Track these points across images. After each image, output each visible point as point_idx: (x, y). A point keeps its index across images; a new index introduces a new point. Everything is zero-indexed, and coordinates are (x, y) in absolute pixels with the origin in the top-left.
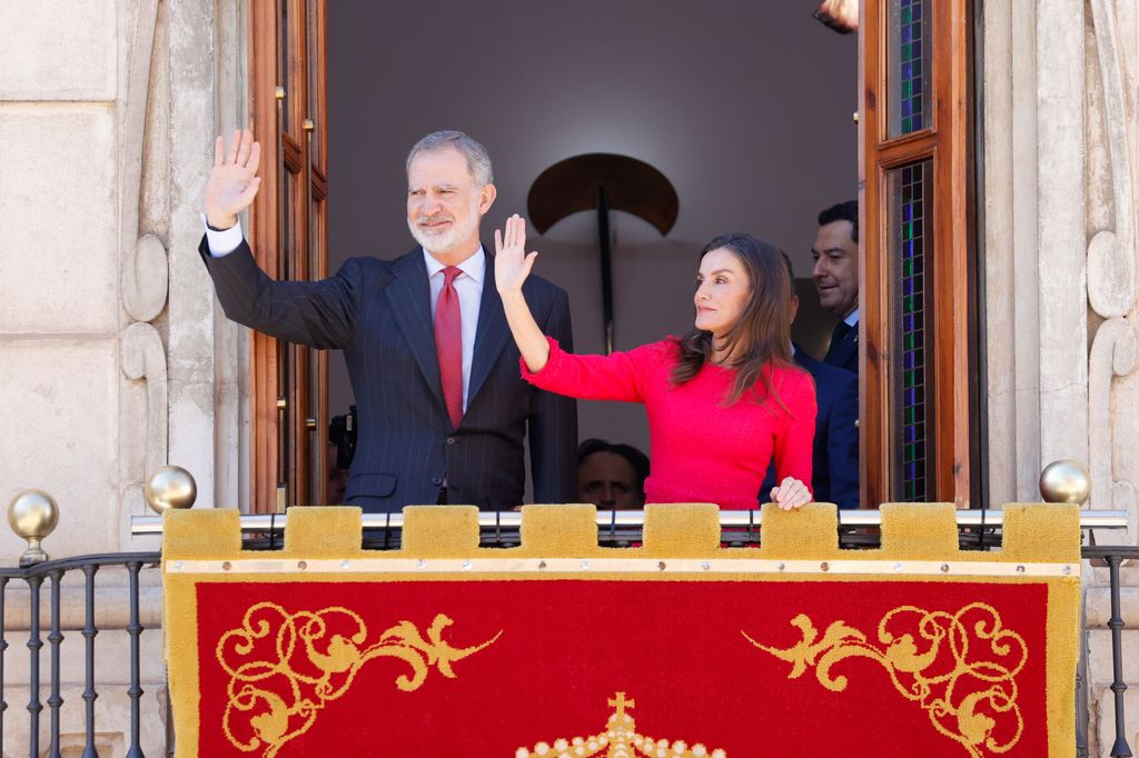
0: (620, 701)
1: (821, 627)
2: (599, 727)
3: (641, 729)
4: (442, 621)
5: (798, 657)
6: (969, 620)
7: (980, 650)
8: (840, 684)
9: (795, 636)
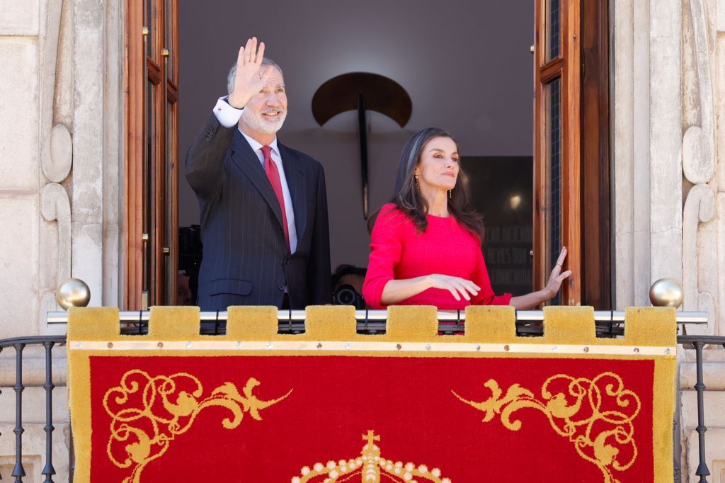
0: (371, 436)
1: (504, 388)
2: (356, 453)
3: (384, 455)
4: (253, 383)
5: (489, 407)
6: (601, 383)
7: (609, 403)
8: (517, 426)
9: (487, 394)
